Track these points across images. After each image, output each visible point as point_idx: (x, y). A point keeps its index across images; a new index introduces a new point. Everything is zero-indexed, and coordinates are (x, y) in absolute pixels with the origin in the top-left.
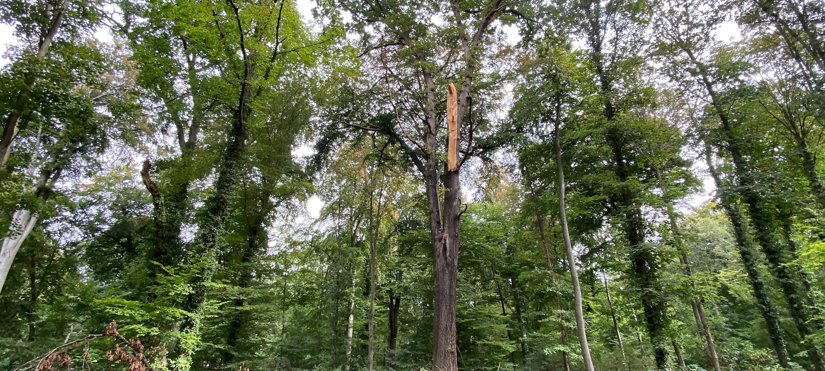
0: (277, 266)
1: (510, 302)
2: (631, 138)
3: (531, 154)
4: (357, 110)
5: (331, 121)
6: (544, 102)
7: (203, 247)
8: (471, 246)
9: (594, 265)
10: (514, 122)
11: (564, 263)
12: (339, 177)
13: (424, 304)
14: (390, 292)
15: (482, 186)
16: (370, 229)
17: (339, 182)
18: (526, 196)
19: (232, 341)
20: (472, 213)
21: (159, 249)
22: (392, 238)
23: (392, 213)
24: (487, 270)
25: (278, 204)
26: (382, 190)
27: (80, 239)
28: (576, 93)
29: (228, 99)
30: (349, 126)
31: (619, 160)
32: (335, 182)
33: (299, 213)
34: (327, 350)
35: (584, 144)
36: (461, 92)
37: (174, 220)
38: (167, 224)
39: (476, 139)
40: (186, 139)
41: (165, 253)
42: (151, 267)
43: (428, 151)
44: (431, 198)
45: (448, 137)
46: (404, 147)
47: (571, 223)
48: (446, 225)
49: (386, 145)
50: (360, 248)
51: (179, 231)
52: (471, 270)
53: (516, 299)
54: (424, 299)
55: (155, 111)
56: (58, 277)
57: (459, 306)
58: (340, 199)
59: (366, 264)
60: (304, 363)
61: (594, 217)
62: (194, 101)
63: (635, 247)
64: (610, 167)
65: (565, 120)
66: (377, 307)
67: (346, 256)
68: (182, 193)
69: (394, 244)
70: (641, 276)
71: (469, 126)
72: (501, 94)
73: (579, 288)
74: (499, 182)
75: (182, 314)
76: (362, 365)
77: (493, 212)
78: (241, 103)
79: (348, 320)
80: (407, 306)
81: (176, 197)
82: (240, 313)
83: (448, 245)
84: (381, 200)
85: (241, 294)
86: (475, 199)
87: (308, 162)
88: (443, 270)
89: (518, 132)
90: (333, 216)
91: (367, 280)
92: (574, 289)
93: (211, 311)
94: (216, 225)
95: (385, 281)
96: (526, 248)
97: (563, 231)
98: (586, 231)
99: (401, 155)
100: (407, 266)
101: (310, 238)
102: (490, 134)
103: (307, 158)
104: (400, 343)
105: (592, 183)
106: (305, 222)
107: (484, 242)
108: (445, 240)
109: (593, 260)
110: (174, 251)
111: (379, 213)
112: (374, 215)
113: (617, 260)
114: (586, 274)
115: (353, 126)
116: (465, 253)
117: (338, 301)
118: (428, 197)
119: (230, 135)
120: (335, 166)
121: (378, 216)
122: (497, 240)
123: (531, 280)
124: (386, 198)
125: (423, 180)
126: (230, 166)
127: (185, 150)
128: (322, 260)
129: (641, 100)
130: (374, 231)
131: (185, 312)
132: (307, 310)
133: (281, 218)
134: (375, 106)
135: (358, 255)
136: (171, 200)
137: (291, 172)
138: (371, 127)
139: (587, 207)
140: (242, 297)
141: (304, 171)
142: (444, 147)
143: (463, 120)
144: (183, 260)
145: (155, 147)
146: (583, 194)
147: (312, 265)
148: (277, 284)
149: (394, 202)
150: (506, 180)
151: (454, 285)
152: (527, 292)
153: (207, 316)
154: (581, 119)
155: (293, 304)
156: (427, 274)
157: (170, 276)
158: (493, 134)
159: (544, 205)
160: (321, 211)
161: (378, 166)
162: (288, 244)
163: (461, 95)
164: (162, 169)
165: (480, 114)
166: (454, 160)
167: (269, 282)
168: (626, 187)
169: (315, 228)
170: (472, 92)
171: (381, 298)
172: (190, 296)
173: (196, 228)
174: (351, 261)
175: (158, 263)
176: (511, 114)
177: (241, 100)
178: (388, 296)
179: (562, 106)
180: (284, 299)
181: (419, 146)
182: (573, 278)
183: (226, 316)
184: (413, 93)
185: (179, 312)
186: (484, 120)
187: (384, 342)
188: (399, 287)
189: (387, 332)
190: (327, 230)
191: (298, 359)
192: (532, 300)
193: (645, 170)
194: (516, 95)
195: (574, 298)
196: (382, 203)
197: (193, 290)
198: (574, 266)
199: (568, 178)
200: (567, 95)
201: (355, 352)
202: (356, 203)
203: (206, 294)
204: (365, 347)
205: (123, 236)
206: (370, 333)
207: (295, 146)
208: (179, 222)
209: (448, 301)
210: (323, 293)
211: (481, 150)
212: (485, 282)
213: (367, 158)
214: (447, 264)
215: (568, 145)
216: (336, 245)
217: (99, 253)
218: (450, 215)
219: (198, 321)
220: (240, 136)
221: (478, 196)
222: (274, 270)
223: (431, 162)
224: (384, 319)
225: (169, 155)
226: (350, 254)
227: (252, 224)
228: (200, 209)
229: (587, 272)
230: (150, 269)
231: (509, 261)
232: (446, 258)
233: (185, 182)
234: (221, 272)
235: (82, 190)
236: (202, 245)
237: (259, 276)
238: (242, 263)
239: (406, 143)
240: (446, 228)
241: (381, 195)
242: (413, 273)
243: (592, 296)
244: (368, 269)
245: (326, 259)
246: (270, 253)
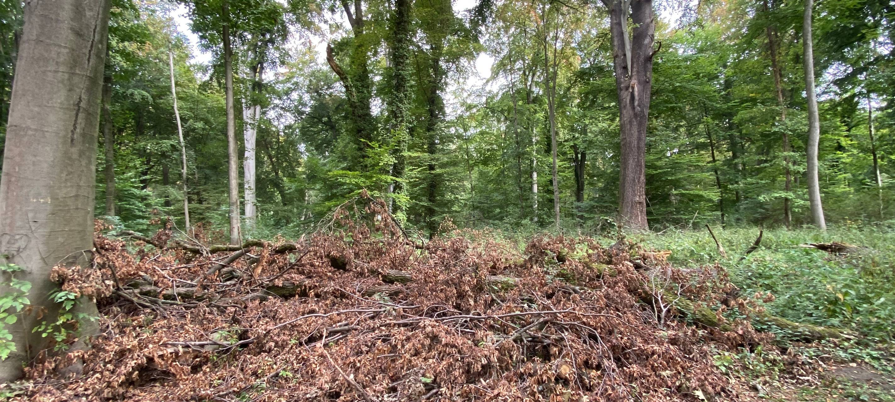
0: (457, 131)
1: (723, 147)
7: (395, 123)
8: (671, 88)
9: (856, 90)
12: (507, 26)
13: (612, 157)
14: (574, 147)
15: (690, 6)
16: (546, 82)
17: (506, 32)
19: (432, 199)
21: (358, 126)
22: (571, 90)
23: (571, 60)
24: (695, 112)
26: (557, 32)
27: (293, 123)
32: (503, 32)
33: (470, 74)
34: (514, 204)
37: (363, 98)
38: (359, 103)
40: (354, 15)
41: (364, 129)
44: (616, 39)
48: (635, 70)
50: (537, 104)
51: (369, 108)
53: (731, 142)
54: (614, 152)
56: (287, 155)
58: (510, 51)
59: (546, 121)
60: (495, 216)
66: (560, 163)
67: (523, 114)
68: (364, 72)
69: (574, 96)
73: (817, 124)
75: (392, 180)
76: (549, 217)
77: (707, 38)
79: (531, 177)
80: (595, 160)
81: (360, 77)
82: (434, 176)
83: (636, 94)
84: (558, 45)
85: (432, 160)
86: (679, 26)
87: (471, 15)
88: (631, 122)
90: (505, 72)
91: (548, 137)
93: (412, 175)
94: (401, 101)
95: (567, 137)
96: (749, 81)
100: (592, 118)
101: (484, 99)
103: (470, 11)
104: (589, 196)
106: (477, 84)
108: (633, 88)
109: (855, 84)
111: (555, 63)
112: (550, 65)
114: (842, 103)
117: (519, 160)
118: (613, 35)
120: (500, 14)
121: (555, 65)
123: (751, 119)
124: (563, 41)
125: (606, 13)
126: (400, 41)
128: (499, 121)
130: (551, 84)
131: (394, 178)
132: (491, 170)
133: (453, 82)
135: (536, 112)
136: (357, 81)
137: (455, 30)
140: (433, 163)
141: (468, 26)
144: (375, 133)
147: (490, 127)
148: (460, 148)
149: (574, 45)
153: (410, 180)
155: (477, 165)
157: (376, 149)
160: (492, 69)
162: (463, 108)
169: (488, 88)
171: (564, 154)
172: (395, 165)
174: (529, 119)
175: (364, 140)
178: (572, 151)
180: (468, 161)
182: (811, 113)
183: (424, 179)
185: (389, 178)
187: (571, 196)
188: (584, 141)
189: (573, 186)
190: (501, 89)
191: (488, 212)
196: (559, 49)
197: (396, 159)
201: (541, 205)
202: (528, 54)
203: (405, 162)
204: (551, 201)
205: (323, 116)
206: (555, 187)
208: (367, 99)
209: (636, 154)
210: (504, 153)
212: (691, 126)
214: (636, 115)
216: (511, 104)
217: (310, 133)
218: (639, 56)
219: (404, 184)
221: (684, 20)
224: (570, 174)
226: (527, 112)
227: (429, 94)
229: (844, 99)
230: (357, 144)
232: (633, 108)
234: (413, 143)
235: (281, 78)
236: (393, 120)
237: (443, 142)
238: (427, 132)
240: (634, 73)
241: (556, 38)
242: (600, 125)
243: (847, 131)
244: (548, 126)
245: (502, 119)
246: (447, 119)
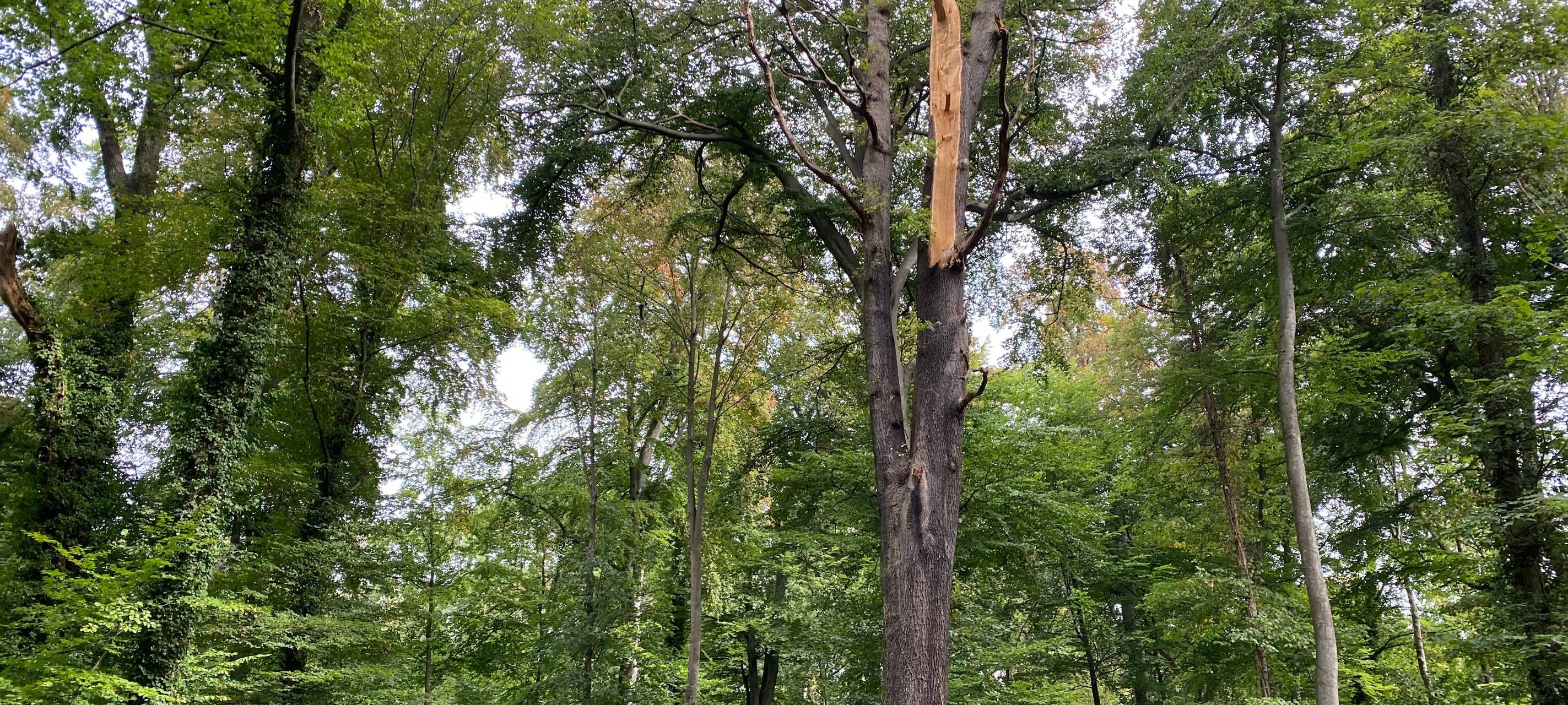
0: (407, 554)
1: (1117, 673)
2: (1509, 164)
3: (1191, 215)
4: (645, 77)
5: (566, 111)
6: (1235, 54)
7: (182, 490)
8: (999, 501)
9: (1379, 564)
10: (1142, 116)
11: (1286, 557)
12: (593, 287)
13: (848, 677)
14: (748, 637)
15: (1037, 314)
16: (687, 448)
17: (592, 302)
18: (1177, 349)
20: (1003, 401)
21: (50, 497)
22: (754, 473)
23: (756, 397)
24: (1046, 575)
25: (407, 365)
26: (724, 327)
28: (1339, 23)
29: (251, 39)
30: (623, 124)
31: (1469, 235)
32: (581, 301)
33: (472, 395)
35: (1360, 185)
36: (974, 16)
37: (96, 409)
38: (74, 422)
39: (1020, 167)
40: (128, 165)
41: (68, 510)
42: (26, 548)
43: (868, 203)
44: (876, 352)
45: (931, 161)
46: (793, 192)
47: (1313, 435)
48: (922, 434)
49: (738, 186)
50: (657, 505)
51: (111, 445)
52: (997, 575)
53: (1134, 663)
54: (852, 661)
55: (29, 75)
57: (959, 683)
58: (595, 352)
59: (676, 553)
61: (1383, 416)
62: (150, 49)
63: (1510, 508)
64: (1439, 260)
65: (1301, 111)
66: (707, 684)
67: (613, 525)
68: (117, 329)
69: (759, 491)
70: (1526, 597)
71: (999, 127)
72: (1101, 24)
73: (1330, 631)
74: (1091, 303)
75: (120, 691)
77: (1069, 397)
78: (289, 52)
80: (801, 681)
81: (100, 341)
82: (297, 691)
83: (925, 497)
84: (723, 357)
85: (298, 633)
86: (1014, 358)
87: (496, 235)
88: (911, 573)
89: (1154, 144)
90: (575, 405)
91: (679, 602)
92: (1316, 636)
93: (210, 681)
94: (221, 425)
95: (732, 606)
96: (1170, 509)
97: (1287, 458)
98: (1358, 457)
99: (785, 219)
100: (800, 560)
101: (504, 470)
102: (1065, 151)
103: (493, 224)
105: (1382, 309)
106: (488, 425)
107: (1038, 490)
108: (917, 481)
109: (1374, 550)
110: (97, 502)
111: (714, 398)
112: (700, 404)
113: (1452, 548)
114: (1355, 591)
115: (635, 127)
116: (980, 523)
117: (588, 663)
118: (867, 350)
119: (260, 152)
120: (579, 253)
121: (713, 406)
122: (1080, 485)
123: (1182, 607)
124: (737, 350)
125: (850, 298)
126: (258, 246)
127: (125, 198)
128: (540, 537)
129: (1546, 45)
130: (700, 454)
131: (129, 685)
132: (498, 688)
133: (415, 409)
134: (703, 65)
135: (651, 524)
136: (85, 350)
137: (444, 268)
138: (692, 127)
139: (1362, 384)
140: (301, 644)
141: (484, 263)
142: (917, 194)
143: (980, 107)
144: (125, 532)
145: (32, 190)
146: (1354, 342)
147: (512, 555)
148: (407, 609)
149: (762, 365)
150: (1112, 299)
151: (943, 619)
152: (1168, 643)
153: (198, 698)
154: (1353, 105)
155: (456, 670)
156: (858, 586)
157: (85, 576)
158: (1074, 153)
159: (1230, 375)
160: (536, 391)
161: (713, 251)
162: (437, 489)
163: (975, 25)
164: (56, 254)
165: (1034, 87)
166: (948, 233)
167: (383, 600)
168: (1489, 320)
169: (520, 441)
170: (1008, 16)
171: (721, 655)
172: (146, 637)
173: (162, 437)
174: (629, 542)
175: (46, 539)
176: (1132, 88)
177: (290, 40)
178: (742, 650)
179: (1294, 65)
180: (427, 651)
181: (838, 187)
182: (1314, 601)
184: (824, 21)
185: (111, 684)
186: (1047, 107)
188: (777, 623)
190: (558, 448)
192: (1184, 668)
193: (1549, 269)
194: (1148, 27)
195: (1314, 662)
196: (725, 368)
197: (153, 617)
198: (1318, 565)
199: (1307, 292)
200: (1311, 30)
202: (646, 367)
203: (192, 632)
207: (456, 188)
208: (109, 417)
209: (925, 667)
210: (546, 638)
211: (1035, 203)
212: (1041, 611)
213: (677, 226)
214: (924, 555)
215: (1310, 189)
216: (585, 493)
218: (933, 402)
220: (287, 152)
221: (1024, 347)
222: (399, 567)
223: (878, 240)
225: (77, 212)
226: (627, 522)
227: (329, 427)
228: (175, 377)
229: (1356, 584)
230: (24, 555)
231: (1116, 548)
232: (919, 536)
233: (125, 295)
234: (237, 568)
236: (178, 485)
237: (352, 583)
238: (298, 541)
239: (800, 180)
240: (920, 444)
241: (721, 341)
242: (818, 582)
243: (1371, 658)
244: (680, 566)
245: (553, 535)
246: (384, 515)
